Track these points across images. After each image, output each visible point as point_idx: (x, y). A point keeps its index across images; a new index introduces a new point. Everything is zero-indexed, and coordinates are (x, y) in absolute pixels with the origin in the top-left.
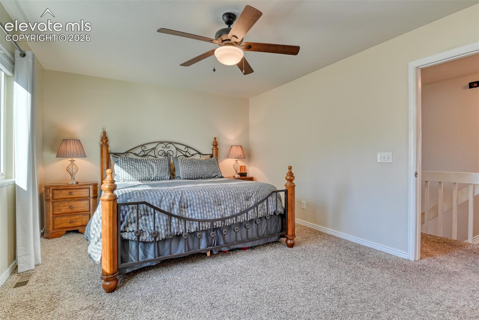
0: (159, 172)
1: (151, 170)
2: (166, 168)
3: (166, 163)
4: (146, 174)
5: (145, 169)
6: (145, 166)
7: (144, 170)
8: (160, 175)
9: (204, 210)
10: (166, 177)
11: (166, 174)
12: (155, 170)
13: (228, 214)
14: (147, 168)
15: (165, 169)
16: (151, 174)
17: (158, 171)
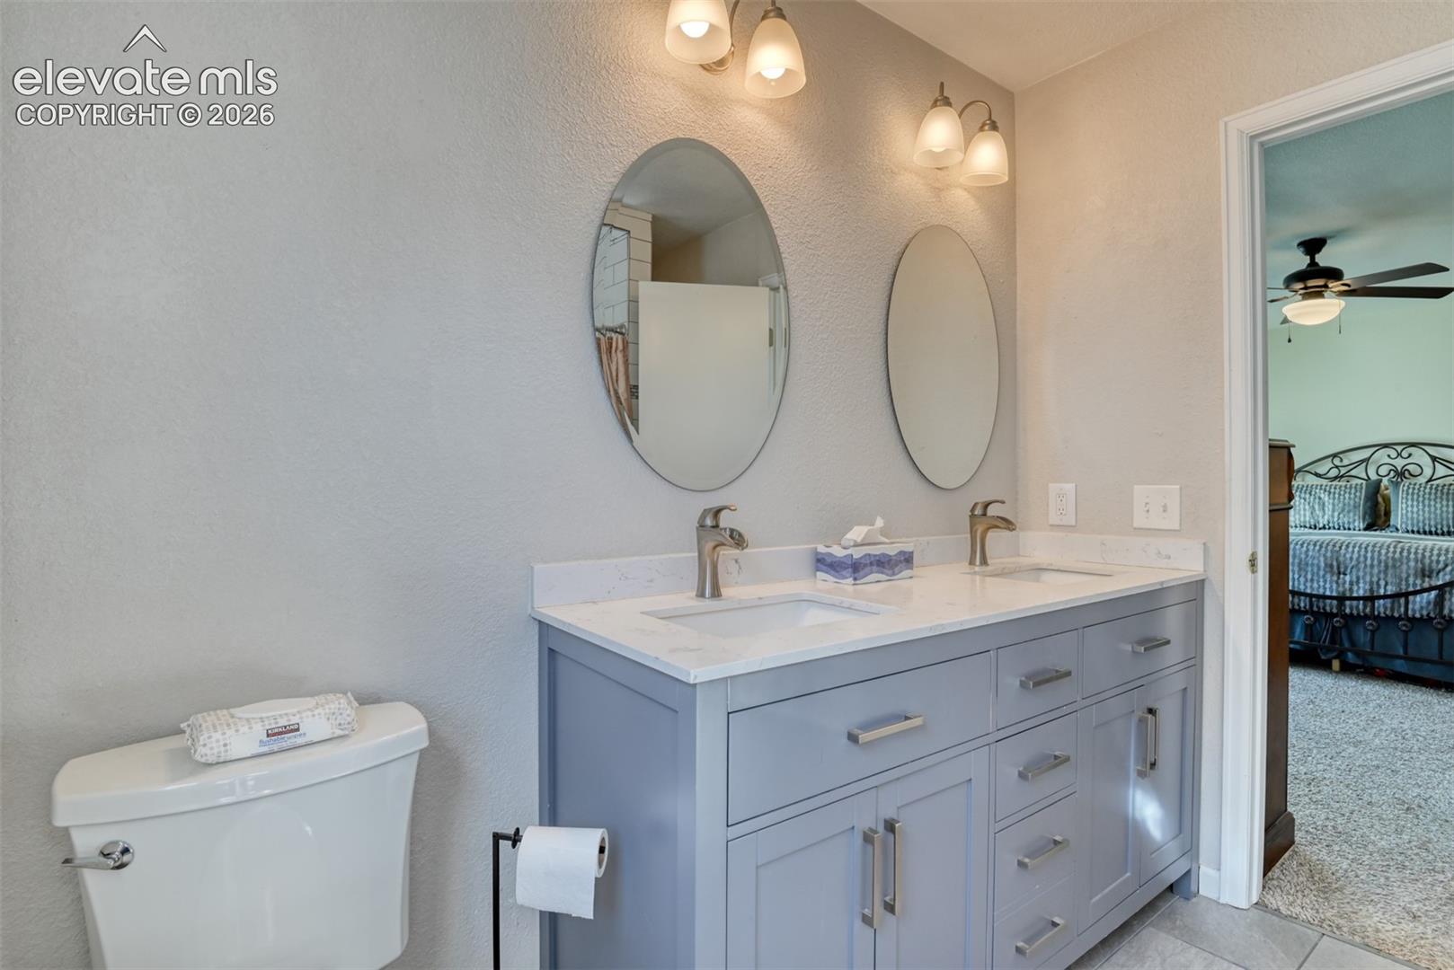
0: (1336, 514)
1: (1316, 507)
2: (1357, 505)
3: (1358, 494)
4: (1305, 515)
5: (1304, 504)
6: (1305, 499)
7: (1302, 506)
8: (1339, 519)
9: (1300, 576)
10: (1356, 524)
11: (1357, 518)
12: (1326, 509)
13: (1361, 591)
14: (1309, 503)
15: (1355, 507)
16: (1318, 516)
17: (1333, 511)
